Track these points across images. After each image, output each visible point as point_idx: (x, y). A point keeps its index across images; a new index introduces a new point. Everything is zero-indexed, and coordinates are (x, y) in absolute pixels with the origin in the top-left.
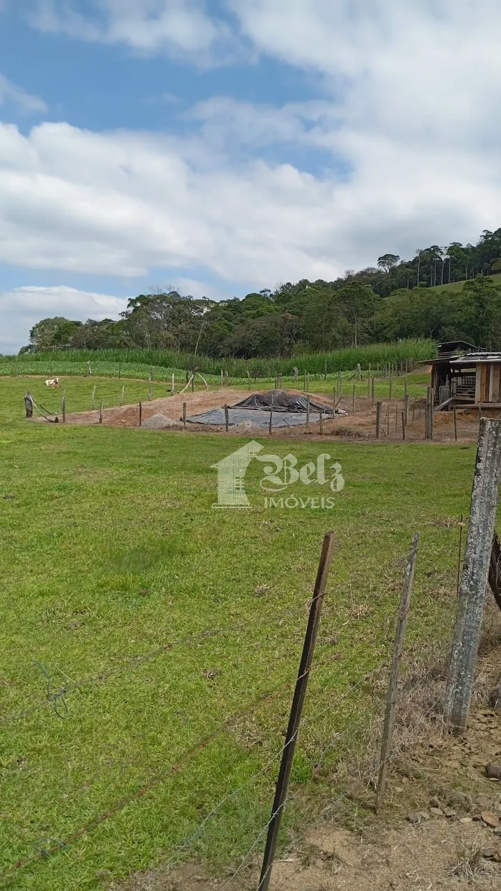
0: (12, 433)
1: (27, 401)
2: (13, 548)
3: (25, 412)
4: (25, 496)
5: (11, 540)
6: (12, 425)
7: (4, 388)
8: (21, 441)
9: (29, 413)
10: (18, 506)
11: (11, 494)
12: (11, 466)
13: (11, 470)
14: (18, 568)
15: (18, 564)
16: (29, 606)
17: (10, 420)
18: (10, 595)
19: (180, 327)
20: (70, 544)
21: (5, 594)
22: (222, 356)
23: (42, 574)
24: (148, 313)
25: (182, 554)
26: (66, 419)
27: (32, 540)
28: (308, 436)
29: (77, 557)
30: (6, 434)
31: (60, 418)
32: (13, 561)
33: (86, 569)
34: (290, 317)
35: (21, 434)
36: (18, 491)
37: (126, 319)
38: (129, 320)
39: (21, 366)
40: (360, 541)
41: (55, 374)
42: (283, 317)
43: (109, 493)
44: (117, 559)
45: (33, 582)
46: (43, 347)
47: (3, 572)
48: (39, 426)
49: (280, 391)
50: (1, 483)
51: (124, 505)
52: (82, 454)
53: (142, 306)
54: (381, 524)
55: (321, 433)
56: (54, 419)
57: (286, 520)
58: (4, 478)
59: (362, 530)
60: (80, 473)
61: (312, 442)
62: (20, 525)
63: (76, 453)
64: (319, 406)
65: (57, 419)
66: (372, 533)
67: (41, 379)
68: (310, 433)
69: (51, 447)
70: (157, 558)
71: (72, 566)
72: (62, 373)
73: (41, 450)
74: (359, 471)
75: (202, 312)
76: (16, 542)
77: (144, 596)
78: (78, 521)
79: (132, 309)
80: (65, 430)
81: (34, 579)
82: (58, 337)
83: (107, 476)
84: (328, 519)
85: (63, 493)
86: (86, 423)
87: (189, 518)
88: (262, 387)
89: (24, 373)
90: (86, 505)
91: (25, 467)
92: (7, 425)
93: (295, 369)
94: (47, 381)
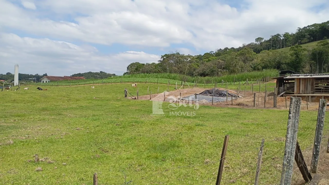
0: (120, 103)
1: (125, 92)
3: (124, 96)
4: (123, 124)
5: (118, 139)
6: (120, 100)
7: (118, 87)
8: (123, 106)
9: (126, 96)
10: (121, 128)
11: (119, 124)
12: (119, 114)
13: (119, 116)
14: (120, 149)
16: (123, 162)
17: (119, 98)
18: (117, 158)
19: (180, 65)
20: (138, 141)
21: (115, 158)
22: (195, 76)
23: (128, 152)
24: (168, 61)
25: (178, 147)
26: (138, 98)
27: (125, 140)
28: (227, 106)
29: (140, 147)
30: (118, 103)
31: (136, 98)
32: (119, 147)
33: (143, 150)
34: (221, 61)
35: (123, 103)
36: (121, 123)
37: (160, 63)
38: (161, 63)
39: (124, 79)
40: (246, 145)
41: (135, 82)
42: (218, 61)
43: (152, 124)
44: (155, 148)
45: (125, 154)
46: (131, 73)
47: (115, 150)
48: (129, 100)
49: (216, 89)
50: (115, 120)
51: (157, 128)
52: (144, 110)
53: (166, 58)
54: (254, 139)
55: (232, 105)
56: (134, 98)
57: (217, 136)
58: (116, 118)
59: (247, 141)
60: (143, 117)
61: (228, 108)
62: (121, 134)
63: (142, 110)
64: (231, 94)
65: (135, 98)
66: (251, 142)
67: (130, 84)
68: (228, 104)
69: (133, 108)
70: (169, 148)
71: (139, 150)
72: (137, 82)
73: (129, 109)
74: (247, 119)
75: (188, 60)
76: (120, 140)
77: (163, 161)
78: (141, 134)
79: (162, 59)
80: (138, 102)
81: (125, 153)
82: (136, 69)
83: (152, 118)
84: (233, 137)
85: (136, 124)
86: (145, 99)
87: (181, 134)
88: (210, 87)
89: (125, 82)
90: (144, 129)
91: (124, 115)
92: (118, 100)
93: (222, 80)
94: (132, 85)
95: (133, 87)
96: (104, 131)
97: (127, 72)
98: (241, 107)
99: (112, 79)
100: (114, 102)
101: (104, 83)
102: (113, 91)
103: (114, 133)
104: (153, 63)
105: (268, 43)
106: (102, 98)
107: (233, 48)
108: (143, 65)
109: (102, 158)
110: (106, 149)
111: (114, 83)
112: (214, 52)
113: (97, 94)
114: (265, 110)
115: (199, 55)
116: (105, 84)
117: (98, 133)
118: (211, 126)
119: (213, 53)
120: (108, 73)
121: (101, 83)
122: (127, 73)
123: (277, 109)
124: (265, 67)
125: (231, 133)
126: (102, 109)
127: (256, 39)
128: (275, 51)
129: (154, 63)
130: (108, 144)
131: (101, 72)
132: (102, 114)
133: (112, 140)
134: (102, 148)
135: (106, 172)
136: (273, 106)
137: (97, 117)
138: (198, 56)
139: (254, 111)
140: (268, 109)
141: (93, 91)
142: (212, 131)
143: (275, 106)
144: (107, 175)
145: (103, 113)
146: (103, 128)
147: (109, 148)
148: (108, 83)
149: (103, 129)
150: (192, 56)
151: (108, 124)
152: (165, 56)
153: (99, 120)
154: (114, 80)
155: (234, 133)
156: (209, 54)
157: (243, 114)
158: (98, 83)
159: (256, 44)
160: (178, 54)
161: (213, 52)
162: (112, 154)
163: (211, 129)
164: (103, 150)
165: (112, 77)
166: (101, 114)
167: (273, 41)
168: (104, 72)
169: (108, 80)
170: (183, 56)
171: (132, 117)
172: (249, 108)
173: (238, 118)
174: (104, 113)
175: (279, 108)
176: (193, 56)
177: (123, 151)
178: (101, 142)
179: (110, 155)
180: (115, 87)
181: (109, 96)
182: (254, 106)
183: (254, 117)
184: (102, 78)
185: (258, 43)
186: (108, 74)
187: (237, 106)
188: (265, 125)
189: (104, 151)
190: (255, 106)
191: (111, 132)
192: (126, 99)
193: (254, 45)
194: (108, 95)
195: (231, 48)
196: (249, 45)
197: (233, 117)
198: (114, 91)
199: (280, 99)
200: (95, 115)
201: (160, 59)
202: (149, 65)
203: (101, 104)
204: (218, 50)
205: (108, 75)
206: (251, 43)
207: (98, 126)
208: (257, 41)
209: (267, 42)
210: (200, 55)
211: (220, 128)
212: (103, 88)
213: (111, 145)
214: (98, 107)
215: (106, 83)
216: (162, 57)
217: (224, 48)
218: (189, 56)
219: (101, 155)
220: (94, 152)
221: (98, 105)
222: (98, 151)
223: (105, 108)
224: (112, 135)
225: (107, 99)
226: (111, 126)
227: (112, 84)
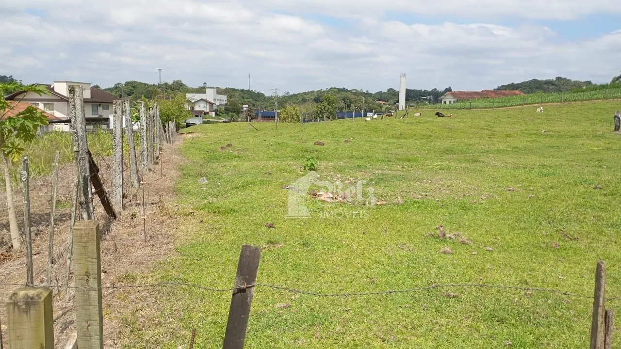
0: (602, 143)
1: (616, 118)
2: (601, 224)
3: (613, 127)
4: (611, 188)
5: (600, 218)
6: (602, 137)
7: (597, 109)
8: (608, 149)
9: (617, 128)
10: (605, 195)
11: (600, 186)
12: (600, 166)
13: (600, 169)
14: (605, 239)
15: (605, 236)
16: (613, 266)
17: (601, 133)
21: (594, 255)
30: (596, 143)
32: (601, 233)
35: (609, 143)
36: (605, 184)
45: (617, 250)
47: (593, 239)
50: (593, 177)
58: (594, 174)
62: (607, 208)
76: (603, 220)
91: (611, 168)
92: (598, 136)
96: (567, 198)
99: (583, 91)
100: (588, 142)
101: (565, 101)
102: (585, 117)
103: (588, 204)
106: (559, 132)
109: (565, 250)
110: (572, 233)
111: (589, 100)
113: (550, 123)
116: (566, 103)
117: (554, 201)
120: (573, 79)
121: (558, 102)
126: (561, 154)
130: (577, 224)
131: (558, 78)
132: (561, 165)
133: (585, 218)
134: (562, 230)
135: (575, 278)
137: (551, 170)
141: (540, 117)
144: (577, 284)
145: (564, 163)
147: (579, 234)
148: (575, 101)
149: (563, 195)
151: (576, 185)
153: (555, 175)
154: (588, 94)
158: (551, 102)
162: (586, 246)
164: (565, 235)
165: (584, 87)
168: (565, 79)
169: (575, 94)
174: (567, 163)
177: (613, 243)
178: (561, 218)
179: (582, 246)
180: (591, 109)
181: (577, 129)
184: (559, 90)
186: (574, 82)
189: (568, 237)
191: (583, 200)
192: (616, 134)
194: (574, 127)
198: (588, 118)
200: (544, 165)
203: (557, 145)
205: (575, 84)
207: (552, 188)
212: (563, 112)
213: (583, 227)
214: (551, 150)
215: (569, 101)
220: (547, 236)
221: (552, 147)
222: (555, 235)
223: (567, 151)
224: (586, 209)
225: (572, 134)
226: (581, 188)
227: (585, 102)
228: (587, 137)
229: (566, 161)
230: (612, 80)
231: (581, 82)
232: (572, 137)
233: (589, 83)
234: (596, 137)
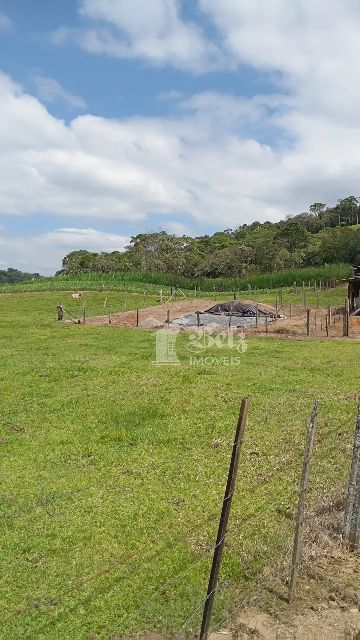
0: (48, 332)
1: (60, 309)
2: (44, 411)
3: (57, 317)
4: (55, 375)
5: (43, 405)
6: (49, 326)
7: (44, 300)
8: (55, 337)
10: (50, 382)
11: (46, 374)
12: (47, 354)
13: (46, 357)
14: (47, 425)
15: (47, 422)
16: (53, 451)
17: (48, 322)
18: (41, 443)
19: (167, 256)
20: (84, 408)
21: (37, 443)
22: (197, 277)
23: (63, 429)
24: (145, 247)
25: (162, 417)
26: (86, 321)
27: (58, 406)
28: (258, 334)
29: (88, 418)
30: (44, 332)
31: (82, 321)
32: (44, 420)
33: (94, 426)
34: (246, 249)
35: (54, 332)
36: (50, 371)
37: (128, 251)
38: (131, 252)
39: (56, 284)
40: (291, 410)
41: (80, 290)
42: (241, 249)
43: (113, 373)
44: (116, 420)
45: (57, 435)
46: (72, 271)
47: (37, 428)
48: (67, 326)
49: (237, 302)
50: (39, 366)
51: (123, 381)
52: (96, 346)
53: (140, 242)
54: (307, 398)
55: (267, 332)
56: (77, 321)
57: (238, 394)
58: (41, 362)
59: (293, 402)
60: (94, 360)
61: (260, 338)
62: (50, 395)
63: (92, 346)
64: (265, 312)
65: (79, 321)
66: (300, 404)
67: (70, 294)
68: (259, 332)
69: (75, 341)
70: (144, 419)
71: (85, 425)
72: (84, 290)
73: (67, 343)
74: (294, 359)
75: (183, 246)
76: (47, 407)
77: (133, 446)
78: (91, 393)
79: (133, 244)
80: (85, 329)
81: (58, 432)
82: (82, 264)
83: (112, 362)
84: (269, 394)
85: (81, 373)
86: (101, 324)
87: (168, 392)
88: (225, 299)
89: (58, 290)
90: (97, 382)
91: (56, 355)
92: (46, 325)
93: (249, 285)
94: (74, 295)
95: (76, 300)
96: (16, 389)
97: (63, 269)
98: (284, 336)
99: (32, 283)
100: (36, 331)
101: (16, 292)
102: (34, 308)
103: (35, 393)
104: (116, 253)
105: (335, 214)
106: (12, 322)
107: (269, 223)
108: (96, 255)
109: (11, 443)
110: (18, 425)
111: (37, 291)
112: (234, 231)
113: (3, 314)
114: (327, 343)
115: (204, 236)
116: (18, 294)
117: (4, 393)
118: (227, 374)
119: (232, 232)
121: (10, 293)
122: (63, 271)
123: (350, 340)
124: (329, 260)
125: (264, 387)
126: (13, 344)
127: (311, 207)
128: (347, 229)
129: (118, 252)
130: (23, 414)
131: (10, 270)
132: (13, 355)
133: (31, 407)
134: (10, 424)
135: (19, 471)
136: (342, 334)
138: (202, 238)
139: (307, 344)
140: (333, 340)
142: (228, 385)
143: (346, 334)
144: (20, 478)
145: (15, 354)
146: (13, 384)
147: (25, 424)
148: (25, 292)
149: (13, 386)
150: (191, 239)
151: (25, 374)
152: (138, 237)
153: (6, 366)
154: (36, 286)
155: (270, 387)
156: (224, 234)
157: (287, 349)
158: (4, 293)
159: (311, 216)
160: (164, 233)
161: (231, 230)
162: (30, 435)
163: (226, 380)
164: (12, 428)
165: (34, 279)
166: (9, 354)
167: (343, 210)
168: (16, 270)
169: (25, 286)
170: (173, 239)
171: (73, 359)
172: (297, 339)
173: (278, 358)
174: (18, 353)
175: (354, 338)
176: (193, 239)
177: (54, 429)
178: (10, 411)
179: (27, 436)
180: (39, 300)
181: (27, 319)
182: (308, 334)
183: (307, 355)
184: (12, 282)
185: (315, 214)
186: (24, 274)
187: (276, 335)
188: (327, 370)
189: (16, 429)
190: (310, 334)
191: (29, 390)
193: (308, 218)
194: (25, 317)
195: (265, 223)
196: (299, 217)
197: (268, 355)
198: (37, 308)
199: (355, 321)
201: (129, 244)
202: (107, 255)
203: (9, 335)
204: (241, 228)
205: (25, 276)
206: (303, 214)
208: (314, 209)
209: (332, 212)
210: (206, 237)
211: (244, 377)
212: (15, 302)
213: (29, 417)
214: (4, 341)
215: (20, 292)
216: (134, 239)
217: (252, 224)
218: (185, 239)
219: (7, 437)
221: (5, 338)
222: (3, 430)
223: (18, 342)
224: (33, 398)
225: (23, 324)
226: (29, 378)
227: (34, 293)
228: (37, 327)
229: (17, 351)
230: (55, 274)
231: (31, 274)
232: (23, 327)
233: (38, 275)
234: (44, 326)
